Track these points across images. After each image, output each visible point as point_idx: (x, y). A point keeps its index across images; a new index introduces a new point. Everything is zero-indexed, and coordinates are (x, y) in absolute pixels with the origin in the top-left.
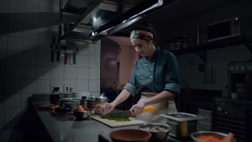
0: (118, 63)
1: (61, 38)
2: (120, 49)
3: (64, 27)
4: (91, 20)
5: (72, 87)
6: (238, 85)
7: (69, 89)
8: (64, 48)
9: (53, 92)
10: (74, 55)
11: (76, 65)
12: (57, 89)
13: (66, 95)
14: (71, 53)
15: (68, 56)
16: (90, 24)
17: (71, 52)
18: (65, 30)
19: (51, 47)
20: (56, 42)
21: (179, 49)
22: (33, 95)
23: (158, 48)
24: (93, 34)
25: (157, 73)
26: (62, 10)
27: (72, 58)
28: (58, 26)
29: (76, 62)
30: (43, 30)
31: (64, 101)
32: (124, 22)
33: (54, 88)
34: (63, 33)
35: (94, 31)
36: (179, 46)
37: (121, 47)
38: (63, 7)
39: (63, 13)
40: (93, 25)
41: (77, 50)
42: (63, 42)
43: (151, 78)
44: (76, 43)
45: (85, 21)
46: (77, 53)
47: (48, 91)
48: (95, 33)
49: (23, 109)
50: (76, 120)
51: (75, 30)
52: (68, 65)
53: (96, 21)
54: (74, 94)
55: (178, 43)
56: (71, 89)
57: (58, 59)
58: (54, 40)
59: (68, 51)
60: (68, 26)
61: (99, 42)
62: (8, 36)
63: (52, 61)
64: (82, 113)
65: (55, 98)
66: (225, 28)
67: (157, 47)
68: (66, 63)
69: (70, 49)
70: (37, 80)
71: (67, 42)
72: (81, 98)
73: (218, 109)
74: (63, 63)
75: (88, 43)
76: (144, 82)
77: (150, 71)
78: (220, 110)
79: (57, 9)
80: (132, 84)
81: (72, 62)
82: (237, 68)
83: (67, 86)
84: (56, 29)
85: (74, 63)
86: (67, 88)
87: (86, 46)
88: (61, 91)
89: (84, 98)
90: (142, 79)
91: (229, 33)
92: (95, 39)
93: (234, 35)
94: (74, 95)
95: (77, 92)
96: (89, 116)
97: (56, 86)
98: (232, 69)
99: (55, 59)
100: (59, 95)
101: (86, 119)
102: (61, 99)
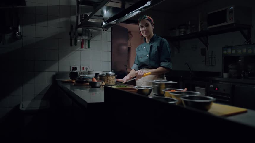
1: (78, 27)
2: (131, 35)
3: (80, 17)
4: (102, 12)
5: (88, 67)
6: (230, 66)
7: (85, 68)
8: (81, 35)
9: (72, 71)
10: (89, 41)
11: (90, 49)
12: (76, 68)
13: (82, 73)
14: (86, 39)
15: (84, 41)
16: (101, 16)
17: (87, 38)
18: (82, 20)
19: (70, 34)
20: (74, 30)
21: (183, 35)
22: (56, 73)
24: (104, 24)
26: (78, 3)
27: (87, 43)
28: (75, 17)
29: (91, 46)
30: (62, 20)
31: (81, 76)
32: (126, 15)
33: (73, 68)
34: (80, 23)
35: (104, 21)
36: (183, 32)
37: (131, 33)
39: (79, 5)
40: (103, 17)
41: (92, 36)
42: (80, 30)
43: (148, 56)
44: (90, 31)
45: (98, 13)
46: (91, 39)
47: (68, 70)
48: (105, 23)
49: (48, 84)
50: (92, 88)
51: (90, 20)
52: (84, 49)
53: (106, 13)
54: (89, 72)
55: (182, 30)
56: (86, 69)
57: (76, 44)
58: (72, 28)
59: (84, 37)
60: (83, 16)
61: (110, 29)
62: (35, 26)
63: (71, 45)
64: (96, 83)
65: (74, 74)
66: (221, 16)
68: (82, 47)
69: (85, 35)
70: (59, 61)
71: (83, 30)
72: (94, 75)
73: (211, 87)
74: (80, 48)
75: (100, 30)
78: (212, 87)
79: (74, 2)
80: (137, 64)
81: (87, 46)
82: (229, 51)
84: (73, 19)
85: (89, 47)
86: (83, 68)
87: (99, 33)
88: (78, 70)
89: (97, 74)
90: (141, 58)
91: (225, 21)
92: (106, 27)
93: (229, 22)
94: (89, 73)
95: (92, 71)
96: (100, 86)
97: (74, 67)
98: (225, 52)
99: (73, 44)
100: (77, 73)
101: (99, 87)
102: (79, 75)
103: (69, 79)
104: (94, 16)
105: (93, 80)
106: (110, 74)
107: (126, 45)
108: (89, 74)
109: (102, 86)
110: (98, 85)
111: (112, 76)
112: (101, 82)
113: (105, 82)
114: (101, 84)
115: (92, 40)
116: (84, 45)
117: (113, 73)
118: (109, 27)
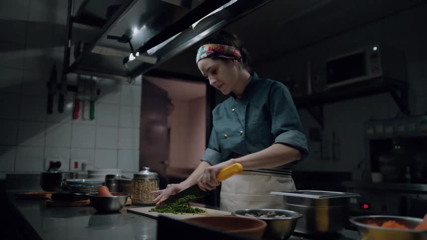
0: (169, 130)
1: (68, 69)
2: (172, 105)
3: (75, 49)
4: (129, 32)
5: (86, 161)
6: (382, 159)
7: (80, 165)
8: (74, 88)
9: (49, 170)
10: (92, 103)
11: (94, 120)
12: (57, 165)
13: (71, 175)
14: (86, 100)
15: (81, 104)
16: (126, 38)
17: (87, 97)
18: (77, 53)
19: (49, 85)
20: (59, 78)
22: (8, 175)
23: (256, 75)
24: (132, 58)
25: (251, 123)
26: (72, 20)
27: (87, 108)
28: (63, 48)
29: (95, 116)
30: (33, 53)
31: (68, 183)
32: (194, 25)
33: (51, 162)
34: (72, 60)
35: (132, 51)
37: (173, 102)
38: (74, 13)
39: (74, 25)
40: (131, 41)
41: (98, 92)
42: (72, 77)
43: (241, 134)
44: (95, 81)
45: (116, 30)
46: (97, 99)
47: (38, 168)
48: (134, 55)
50: (96, 214)
51: (95, 50)
52: (79, 120)
53: (138, 33)
54: (90, 172)
56: (83, 166)
57: (61, 109)
58: (54, 73)
59: (80, 97)
60: (82, 46)
63: (50, 111)
64: (109, 200)
65: (51, 178)
67: (252, 74)
68: (75, 116)
70: (18, 148)
71: (78, 77)
72: (103, 180)
73: (351, 201)
74: (70, 117)
75: (118, 82)
76: (229, 143)
77: (239, 120)
78: (355, 202)
79: (62, 17)
80: (215, 149)
81: (87, 114)
82: (380, 129)
83: (76, 161)
84: (59, 53)
85: (92, 117)
86: (76, 164)
87: (115, 88)
88: (64, 168)
89: (109, 178)
90: (226, 137)
91: (362, 73)
94: (90, 175)
95: (96, 170)
96: (121, 207)
97: (55, 160)
99: (55, 107)
100: (60, 175)
101: (117, 212)
102: (65, 180)
103: (40, 191)
104: (110, 37)
105: (100, 191)
106: (145, 176)
108: (89, 177)
109: (125, 208)
110: (114, 206)
111: (151, 180)
112: (121, 199)
113: (132, 196)
114: (122, 202)
115: (98, 101)
116: (80, 112)
117: (152, 173)
118: (138, 75)
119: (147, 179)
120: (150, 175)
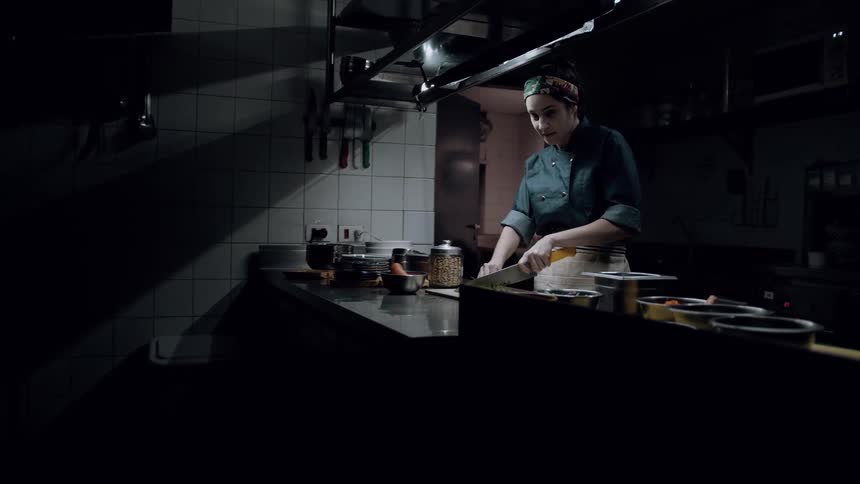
0: (482, 168)
1: (332, 97)
2: (487, 122)
3: (342, 67)
4: (420, 54)
5: (360, 229)
6: (830, 229)
7: (351, 233)
8: (341, 123)
9: (312, 241)
10: (366, 143)
11: (369, 169)
12: (323, 233)
13: (346, 248)
14: (358, 138)
15: (350, 144)
16: (417, 62)
17: (358, 133)
18: (345, 74)
19: (306, 120)
20: (319, 110)
21: (667, 123)
22: (260, 247)
24: (424, 88)
25: (577, 182)
26: (333, 21)
27: (359, 151)
28: (323, 64)
29: (370, 162)
30: (282, 75)
33: (314, 230)
34: (338, 85)
35: (425, 81)
36: (667, 116)
37: (489, 116)
38: (337, 12)
39: (337, 27)
40: (423, 66)
41: (374, 129)
42: (337, 107)
43: (564, 195)
44: (369, 109)
45: (408, 56)
46: (371, 138)
47: (296, 238)
48: (428, 85)
49: (235, 283)
50: (390, 294)
51: (376, 78)
52: (348, 170)
53: (432, 55)
54: (368, 244)
55: (667, 107)
56: (357, 235)
57: (323, 156)
58: (312, 103)
59: (349, 133)
60: (351, 64)
61: (433, 107)
62: (198, 94)
63: (309, 158)
64: (404, 279)
65: (320, 252)
67: (581, 120)
68: (343, 165)
69: (354, 125)
70: (271, 210)
71: (346, 109)
72: (389, 255)
73: (766, 296)
74: (335, 166)
75: (402, 110)
76: (547, 207)
77: (561, 178)
78: (772, 297)
79: (319, 16)
80: (523, 212)
81: (359, 161)
82: (830, 179)
83: (346, 228)
84: (317, 71)
85: (366, 165)
86: (347, 232)
87: (398, 118)
88: (332, 238)
89: (398, 253)
90: (543, 199)
91: (815, 77)
92: (423, 101)
93: (829, 82)
94: (369, 247)
95: (373, 241)
96: (418, 288)
97: (319, 228)
98: (815, 182)
99: (316, 153)
100: (330, 247)
101: (413, 293)
102: (337, 255)
103: (305, 267)
104: (398, 63)
105: (392, 269)
106: (444, 251)
107: (472, 156)
108: (369, 251)
109: (421, 290)
110: (410, 286)
111: (453, 256)
112: (419, 278)
113: (429, 277)
114: (420, 282)
115: (375, 139)
116: (349, 157)
117: (454, 248)
118: (431, 101)
119: (448, 255)
120: (451, 251)
